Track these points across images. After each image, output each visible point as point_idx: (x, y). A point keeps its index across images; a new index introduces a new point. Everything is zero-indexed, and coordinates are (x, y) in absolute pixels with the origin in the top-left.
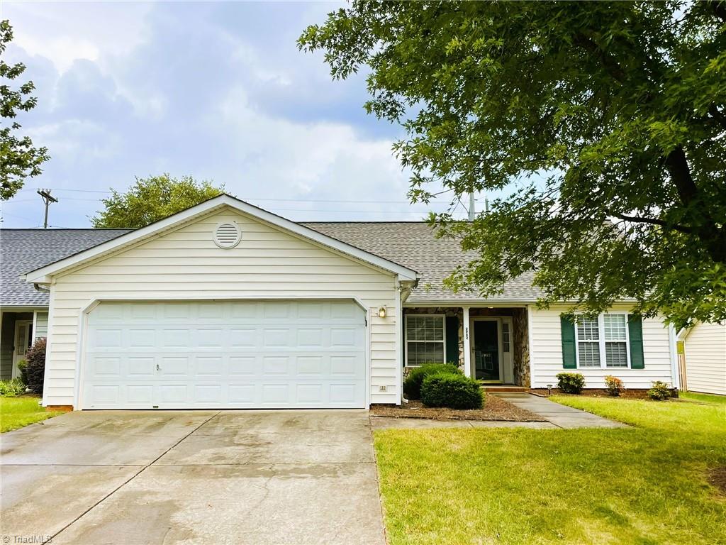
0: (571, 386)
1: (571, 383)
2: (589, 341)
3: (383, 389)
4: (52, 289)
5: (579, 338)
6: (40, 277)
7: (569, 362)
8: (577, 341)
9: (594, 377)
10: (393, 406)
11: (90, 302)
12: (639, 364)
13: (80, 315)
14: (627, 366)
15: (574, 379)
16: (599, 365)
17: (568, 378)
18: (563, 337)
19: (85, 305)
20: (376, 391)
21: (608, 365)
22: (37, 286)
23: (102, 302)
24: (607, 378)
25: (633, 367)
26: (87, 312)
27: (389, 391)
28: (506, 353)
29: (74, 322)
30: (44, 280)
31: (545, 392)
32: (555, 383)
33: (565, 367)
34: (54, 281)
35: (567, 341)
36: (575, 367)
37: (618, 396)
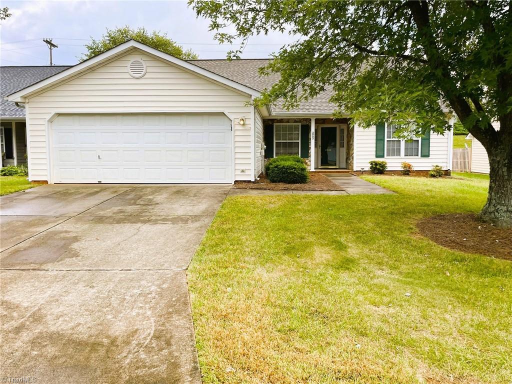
0: (378, 169)
1: (378, 167)
2: (394, 139)
3: (243, 171)
4: (27, 106)
5: (388, 138)
6: (17, 98)
7: (379, 153)
8: (386, 139)
9: (393, 163)
10: (249, 182)
11: (51, 115)
12: (426, 155)
13: (46, 123)
14: (418, 155)
15: (380, 164)
16: (400, 155)
17: (376, 164)
18: (376, 137)
19: (48, 117)
20: (238, 172)
21: (405, 155)
22: (17, 104)
23: (59, 115)
24: (403, 163)
25: (422, 156)
26: (51, 121)
27: (247, 172)
28: (341, 149)
29: (43, 128)
30: (19, 100)
31: (362, 172)
32: (367, 167)
33: (377, 157)
34: (27, 101)
35: (380, 139)
36: (383, 156)
37: (408, 174)
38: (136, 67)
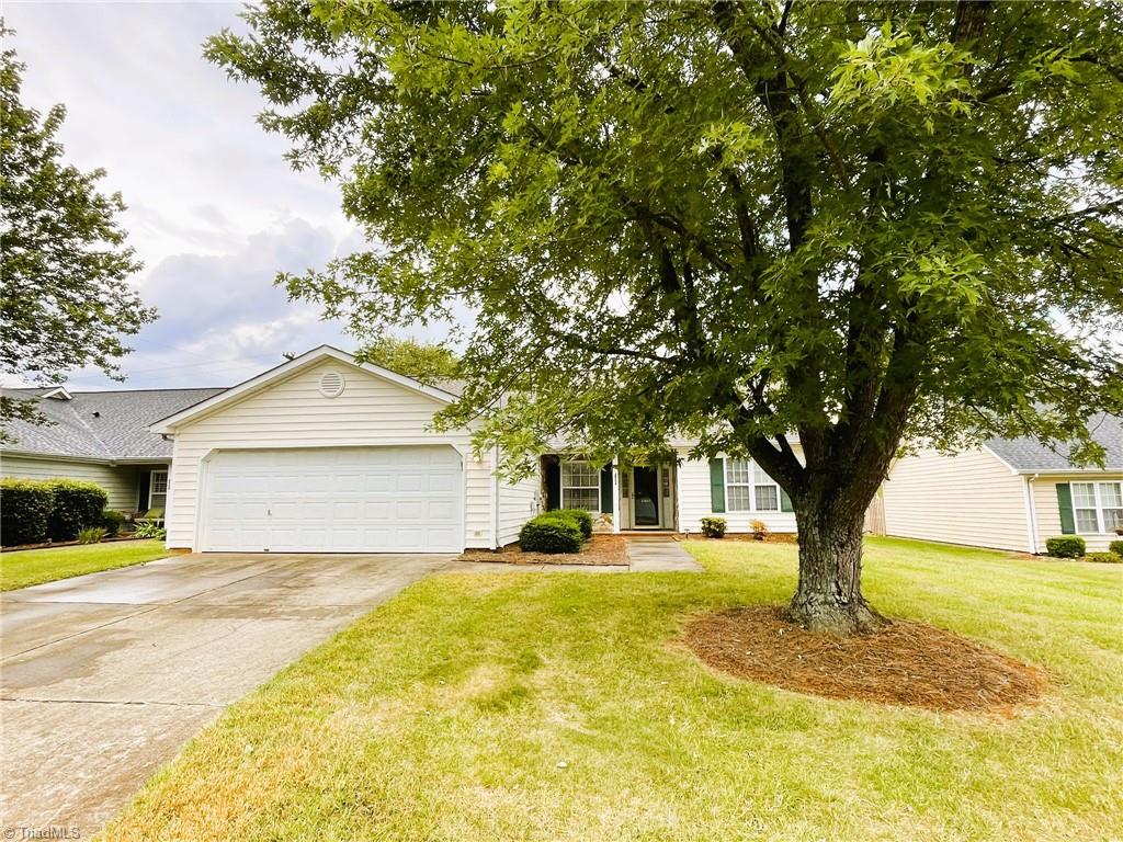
0: (714, 531)
1: (712, 527)
2: (738, 484)
3: (477, 533)
4: (176, 439)
5: (728, 482)
6: (162, 428)
7: (718, 507)
8: (726, 484)
9: (735, 521)
10: (488, 550)
11: (208, 452)
12: (789, 508)
13: (199, 463)
14: (777, 509)
15: (715, 523)
16: (749, 509)
17: (710, 523)
18: (712, 481)
19: (203, 454)
20: (471, 536)
21: (757, 509)
22: (165, 437)
23: (221, 451)
24: (751, 521)
25: (783, 511)
26: (207, 460)
27: (484, 536)
28: (666, 499)
29: (194, 470)
30: (165, 431)
31: (688, 535)
32: (698, 528)
33: (714, 510)
34: (177, 432)
35: (717, 484)
36: (722, 511)
37: (761, 539)
38: (330, 383)
